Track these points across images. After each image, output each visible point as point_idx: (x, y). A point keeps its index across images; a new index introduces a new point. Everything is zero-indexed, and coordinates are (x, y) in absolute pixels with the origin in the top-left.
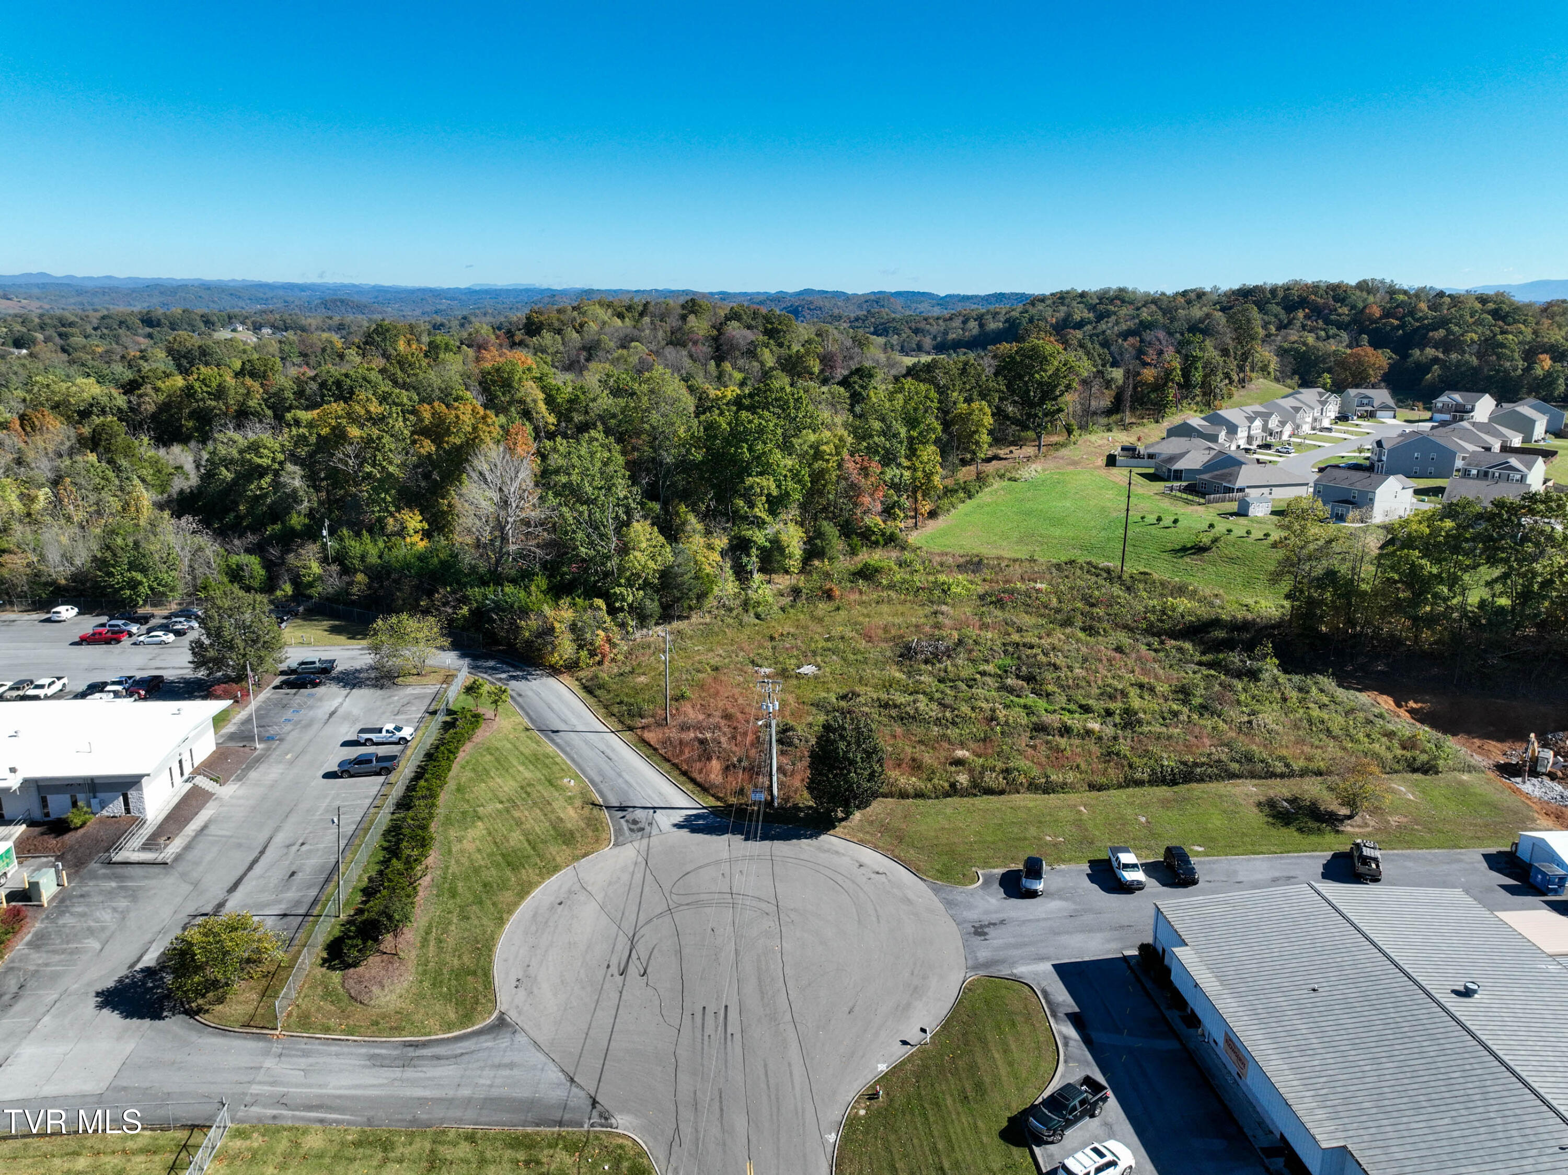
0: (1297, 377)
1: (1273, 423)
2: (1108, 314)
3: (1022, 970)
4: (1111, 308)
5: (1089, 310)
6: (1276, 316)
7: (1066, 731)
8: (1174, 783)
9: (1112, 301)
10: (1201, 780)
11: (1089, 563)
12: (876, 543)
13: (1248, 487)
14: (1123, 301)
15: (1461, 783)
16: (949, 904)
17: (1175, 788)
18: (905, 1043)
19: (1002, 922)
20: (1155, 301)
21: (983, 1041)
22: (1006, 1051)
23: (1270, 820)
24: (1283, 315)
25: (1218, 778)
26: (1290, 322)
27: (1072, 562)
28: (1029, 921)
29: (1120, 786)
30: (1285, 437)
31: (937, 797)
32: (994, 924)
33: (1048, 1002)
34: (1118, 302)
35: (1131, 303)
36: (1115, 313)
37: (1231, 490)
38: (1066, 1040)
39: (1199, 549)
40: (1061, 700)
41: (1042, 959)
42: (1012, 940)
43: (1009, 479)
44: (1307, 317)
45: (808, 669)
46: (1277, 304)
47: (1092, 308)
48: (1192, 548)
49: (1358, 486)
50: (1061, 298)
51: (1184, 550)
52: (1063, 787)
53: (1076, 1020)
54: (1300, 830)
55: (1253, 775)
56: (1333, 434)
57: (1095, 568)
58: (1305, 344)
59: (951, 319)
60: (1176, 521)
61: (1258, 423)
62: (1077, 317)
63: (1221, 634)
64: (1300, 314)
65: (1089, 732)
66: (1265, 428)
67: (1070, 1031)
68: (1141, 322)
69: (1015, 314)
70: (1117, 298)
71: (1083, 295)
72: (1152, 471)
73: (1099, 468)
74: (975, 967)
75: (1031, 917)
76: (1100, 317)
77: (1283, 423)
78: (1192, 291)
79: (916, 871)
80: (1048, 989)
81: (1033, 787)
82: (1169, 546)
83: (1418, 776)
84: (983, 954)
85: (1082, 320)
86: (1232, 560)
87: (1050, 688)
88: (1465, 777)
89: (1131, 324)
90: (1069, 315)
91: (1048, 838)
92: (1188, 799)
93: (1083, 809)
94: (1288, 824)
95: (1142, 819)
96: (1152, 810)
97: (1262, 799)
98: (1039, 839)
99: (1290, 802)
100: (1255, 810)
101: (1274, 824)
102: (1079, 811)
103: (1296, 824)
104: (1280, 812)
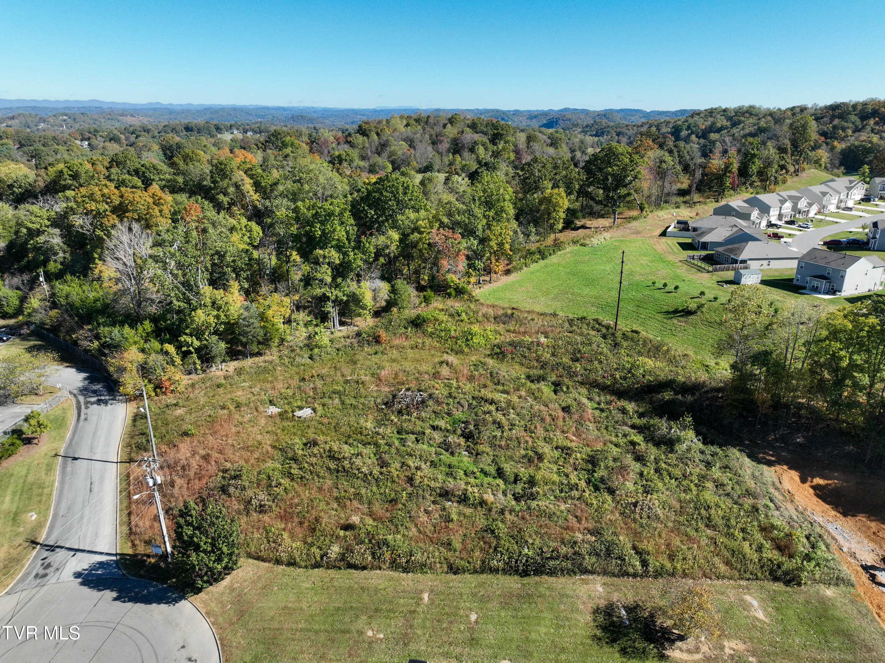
0: (843, 168)
1: (802, 204)
2: (740, 122)
4: (742, 119)
5: (727, 120)
6: (853, 123)
7: (464, 499)
8: (525, 574)
9: (743, 114)
10: (552, 573)
11: (596, 320)
12: (450, 295)
13: (750, 259)
14: (751, 114)
15: (823, 601)
17: (526, 580)
20: (771, 114)
23: (598, 633)
24: (859, 123)
25: (571, 572)
26: (864, 127)
27: (583, 318)
29: (475, 572)
30: (811, 215)
31: (306, 567)
34: (747, 115)
35: (756, 115)
36: (743, 122)
37: (735, 261)
39: (687, 313)
40: (486, 462)
43: (581, 245)
44: (876, 123)
45: (306, 413)
46: (855, 115)
47: (729, 119)
48: (682, 311)
49: (833, 265)
50: (711, 112)
51: (676, 312)
52: (422, 567)
54: (623, 651)
55: (605, 573)
56: (853, 213)
57: (599, 324)
58: (871, 142)
59: (642, 126)
60: (676, 288)
61: (788, 205)
62: (719, 125)
63: (668, 395)
64: (872, 122)
65: (482, 503)
66: (795, 208)
68: (759, 128)
69: (679, 123)
70: (747, 112)
71: (725, 110)
72: (690, 241)
73: (652, 237)
76: (735, 125)
77: (810, 205)
78: (798, 107)
81: (394, 565)
82: (666, 308)
83: (778, 586)
85: (722, 127)
86: (710, 324)
87: (484, 448)
88: (829, 592)
89: (752, 129)
90: (713, 123)
91: (370, 633)
92: (530, 596)
93: (426, 596)
94: (614, 641)
95: (473, 617)
96: (489, 606)
97: (602, 603)
98: (361, 633)
99: (629, 610)
100: (589, 618)
101: (600, 639)
102: (421, 599)
103: (623, 642)
104: (613, 624)
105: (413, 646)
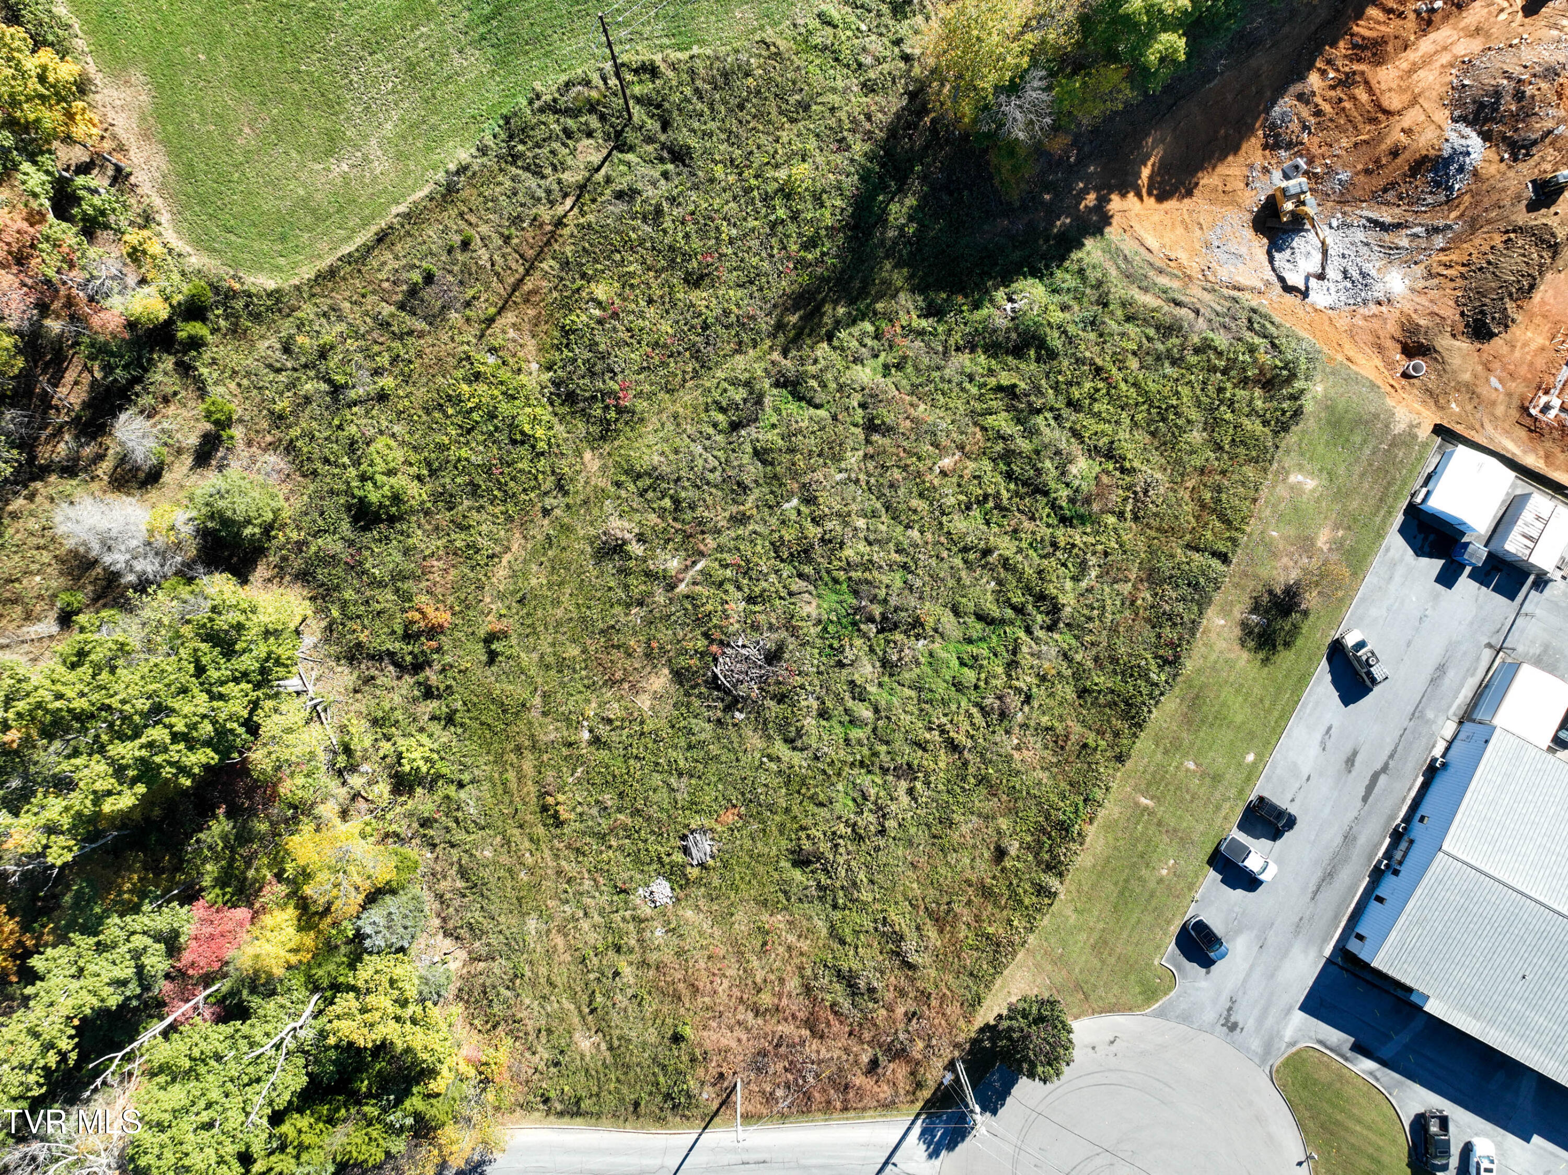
3: (1288, 1034)
16: (1185, 1018)
18: (1300, 1164)
19: (1233, 1001)
21: (1338, 1123)
22: (1359, 1121)
23: (1261, 655)
28: (1245, 981)
32: (1230, 1009)
33: (1331, 1050)
38: (1371, 1073)
41: (1288, 1011)
42: (1256, 1012)
53: (1358, 1048)
54: (1287, 645)
67: (1368, 1065)
74: (1263, 1061)
75: (1241, 977)
79: (1129, 1009)
80: (1321, 1037)
84: (1256, 1044)
91: (1164, 872)
92: (1197, 696)
93: (1144, 801)
94: (1274, 647)
95: (1191, 766)
96: (1186, 743)
97: (1237, 632)
98: (1160, 881)
99: (1255, 609)
100: (1245, 655)
101: (1268, 659)
102: (1146, 808)
103: (1279, 641)
104: (1260, 636)
105: (1195, 837)
